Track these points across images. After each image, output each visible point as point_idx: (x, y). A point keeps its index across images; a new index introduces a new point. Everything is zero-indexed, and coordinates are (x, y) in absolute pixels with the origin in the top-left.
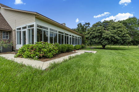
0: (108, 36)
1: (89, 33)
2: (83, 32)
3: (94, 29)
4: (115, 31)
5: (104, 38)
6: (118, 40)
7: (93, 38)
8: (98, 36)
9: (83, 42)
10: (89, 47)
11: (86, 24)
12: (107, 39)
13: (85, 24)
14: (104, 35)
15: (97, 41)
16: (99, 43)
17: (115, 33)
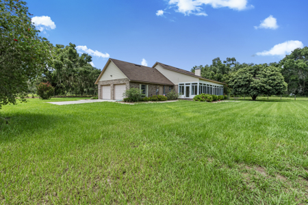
0: (256, 85)
1: (233, 81)
2: (223, 74)
3: (240, 76)
4: (265, 79)
5: (252, 87)
6: (269, 90)
7: (239, 87)
8: (246, 84)
9: (225, 92)
10: (232, 98)
11: (229, 60)
12: (256, 88)
13: (226, 60)
14: (252, 84)
15: (243, 91)
16: (247, 94)
17: (266, 82)
